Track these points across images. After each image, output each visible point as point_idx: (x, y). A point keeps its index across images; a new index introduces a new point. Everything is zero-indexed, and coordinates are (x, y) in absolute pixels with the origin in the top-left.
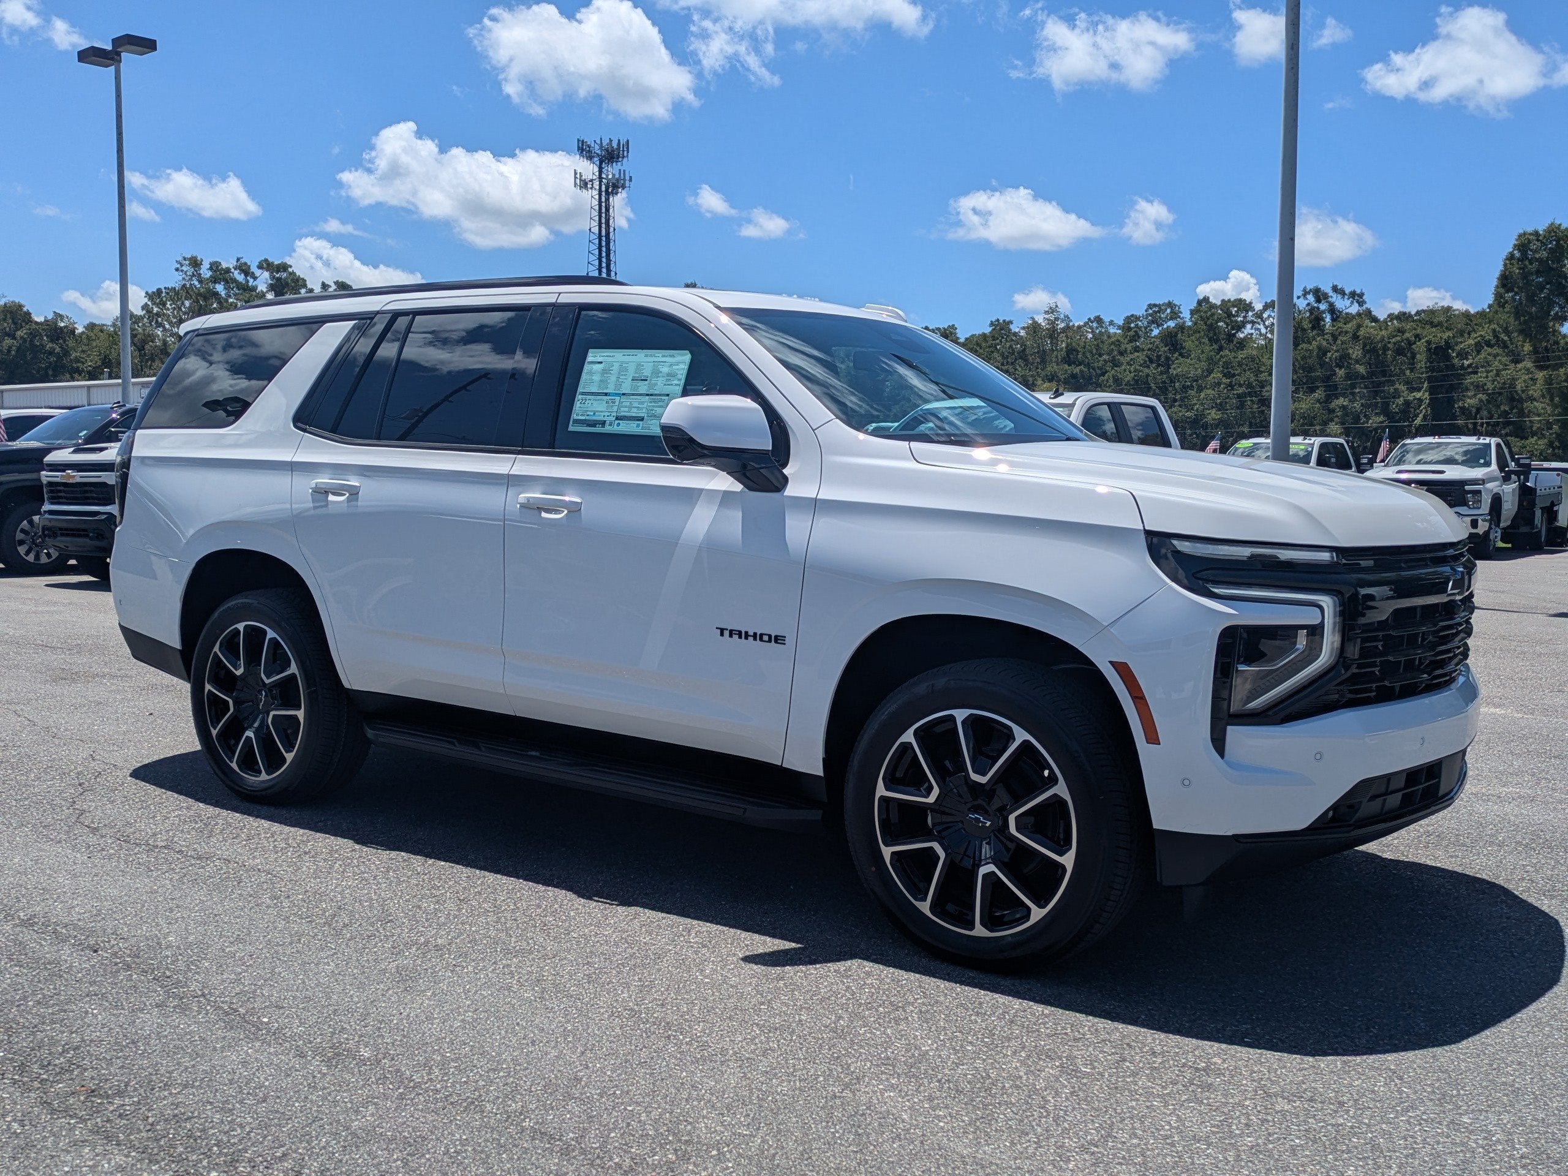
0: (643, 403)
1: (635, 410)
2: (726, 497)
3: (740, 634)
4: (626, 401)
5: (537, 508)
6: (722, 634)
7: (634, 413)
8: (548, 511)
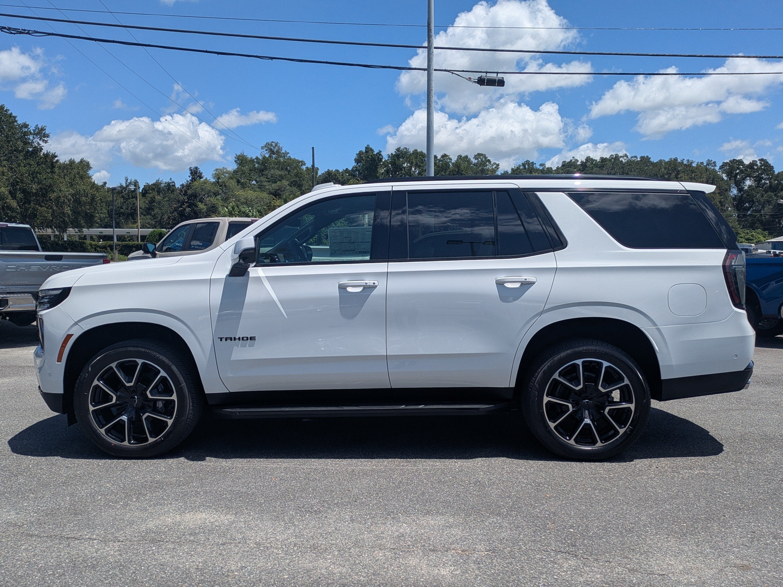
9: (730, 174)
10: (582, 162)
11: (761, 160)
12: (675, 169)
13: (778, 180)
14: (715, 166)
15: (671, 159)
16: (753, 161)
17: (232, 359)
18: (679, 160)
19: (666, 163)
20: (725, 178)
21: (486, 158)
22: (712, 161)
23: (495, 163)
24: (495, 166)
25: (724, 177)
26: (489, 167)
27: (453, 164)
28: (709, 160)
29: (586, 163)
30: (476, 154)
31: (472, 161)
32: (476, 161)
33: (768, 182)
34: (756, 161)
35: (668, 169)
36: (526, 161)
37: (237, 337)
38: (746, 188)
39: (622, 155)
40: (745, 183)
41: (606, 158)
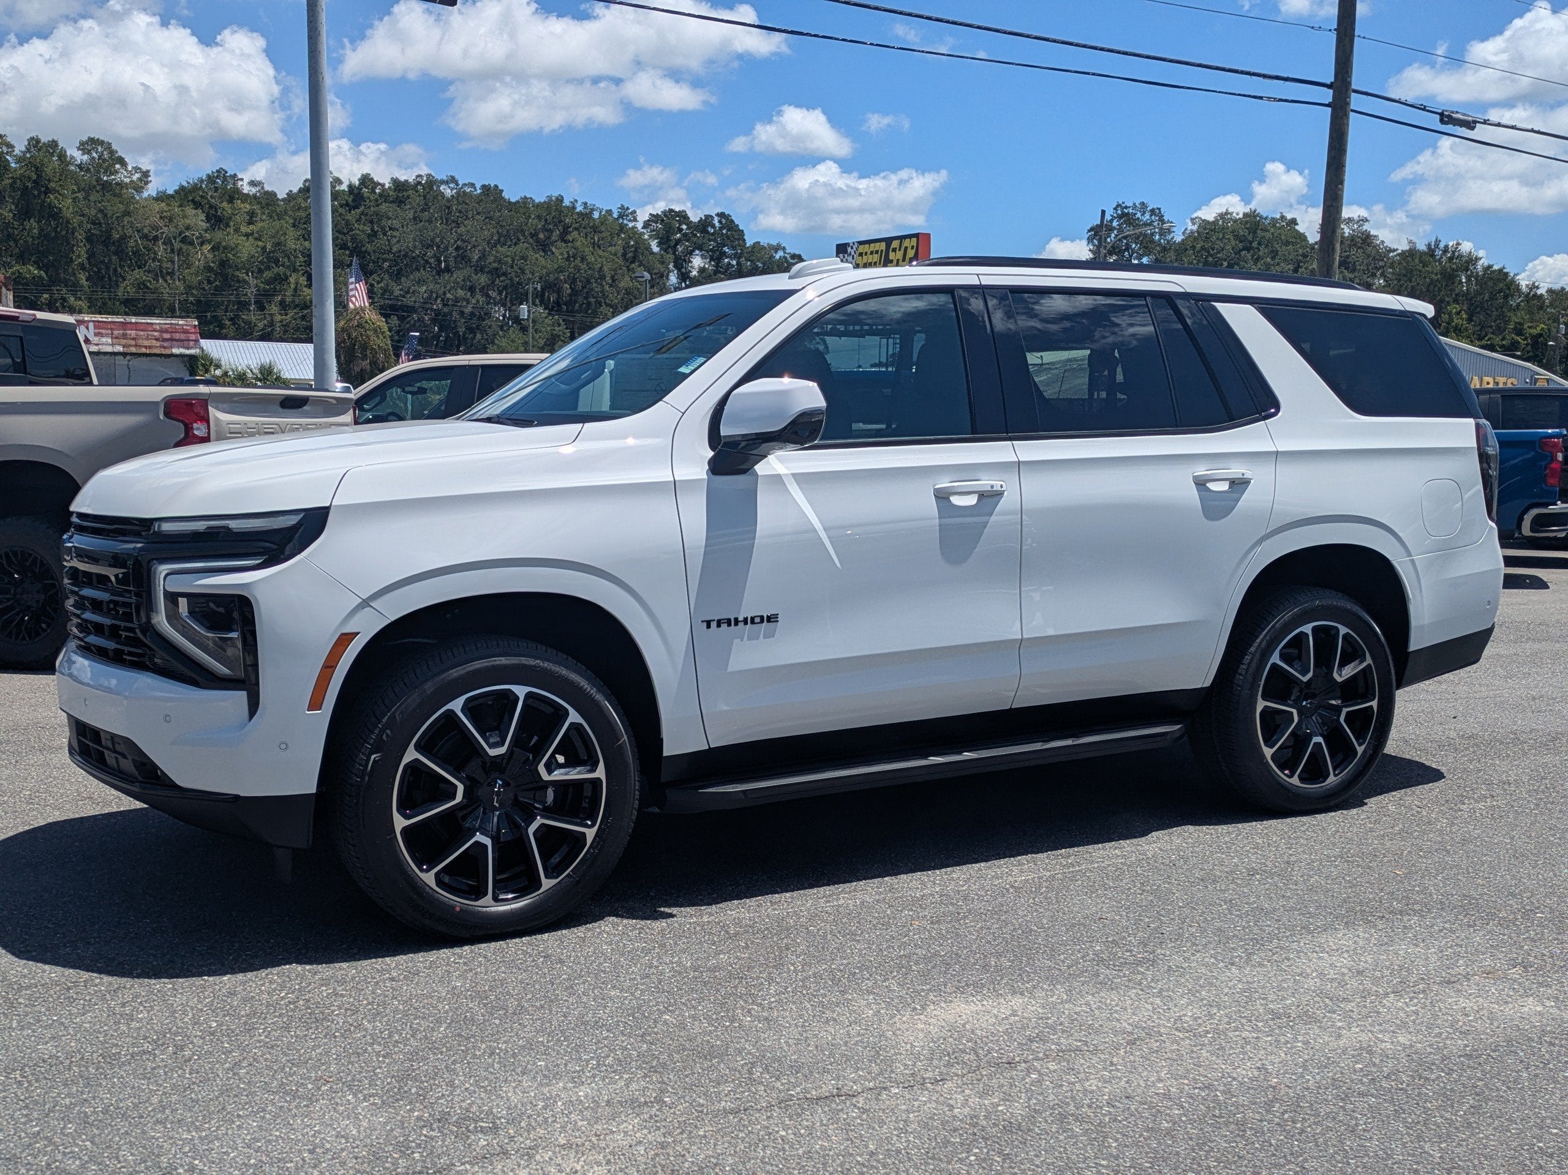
9: (665, 241)
10: (350, 186)
11: (721, 215)
12: (560, 222)
13: (751, 261)
14: (635, 220)
15: (550, 197)
16: (707, 217)
17: (730, 669)
18: (567, 202)
19: (539, 206)
20: (655, 249)
21: (112, 152)
22: (628, 208)
23: (137, 169)
24: (137, 175)
25: (655, 247)
26: (122, 176)
27: (19, 160)
28: (622, 207)
29: (359, 189)
30: (85, 139)
31: (72, 157)
32: (85, 157)
33: (734, 262)
34: (711, 216)
35: (546, 220)
36: (218, 171)
37: (741, 618)
38: (694, 273)
39: (445, 178)
40: (691, 262)
41: (406, 181)
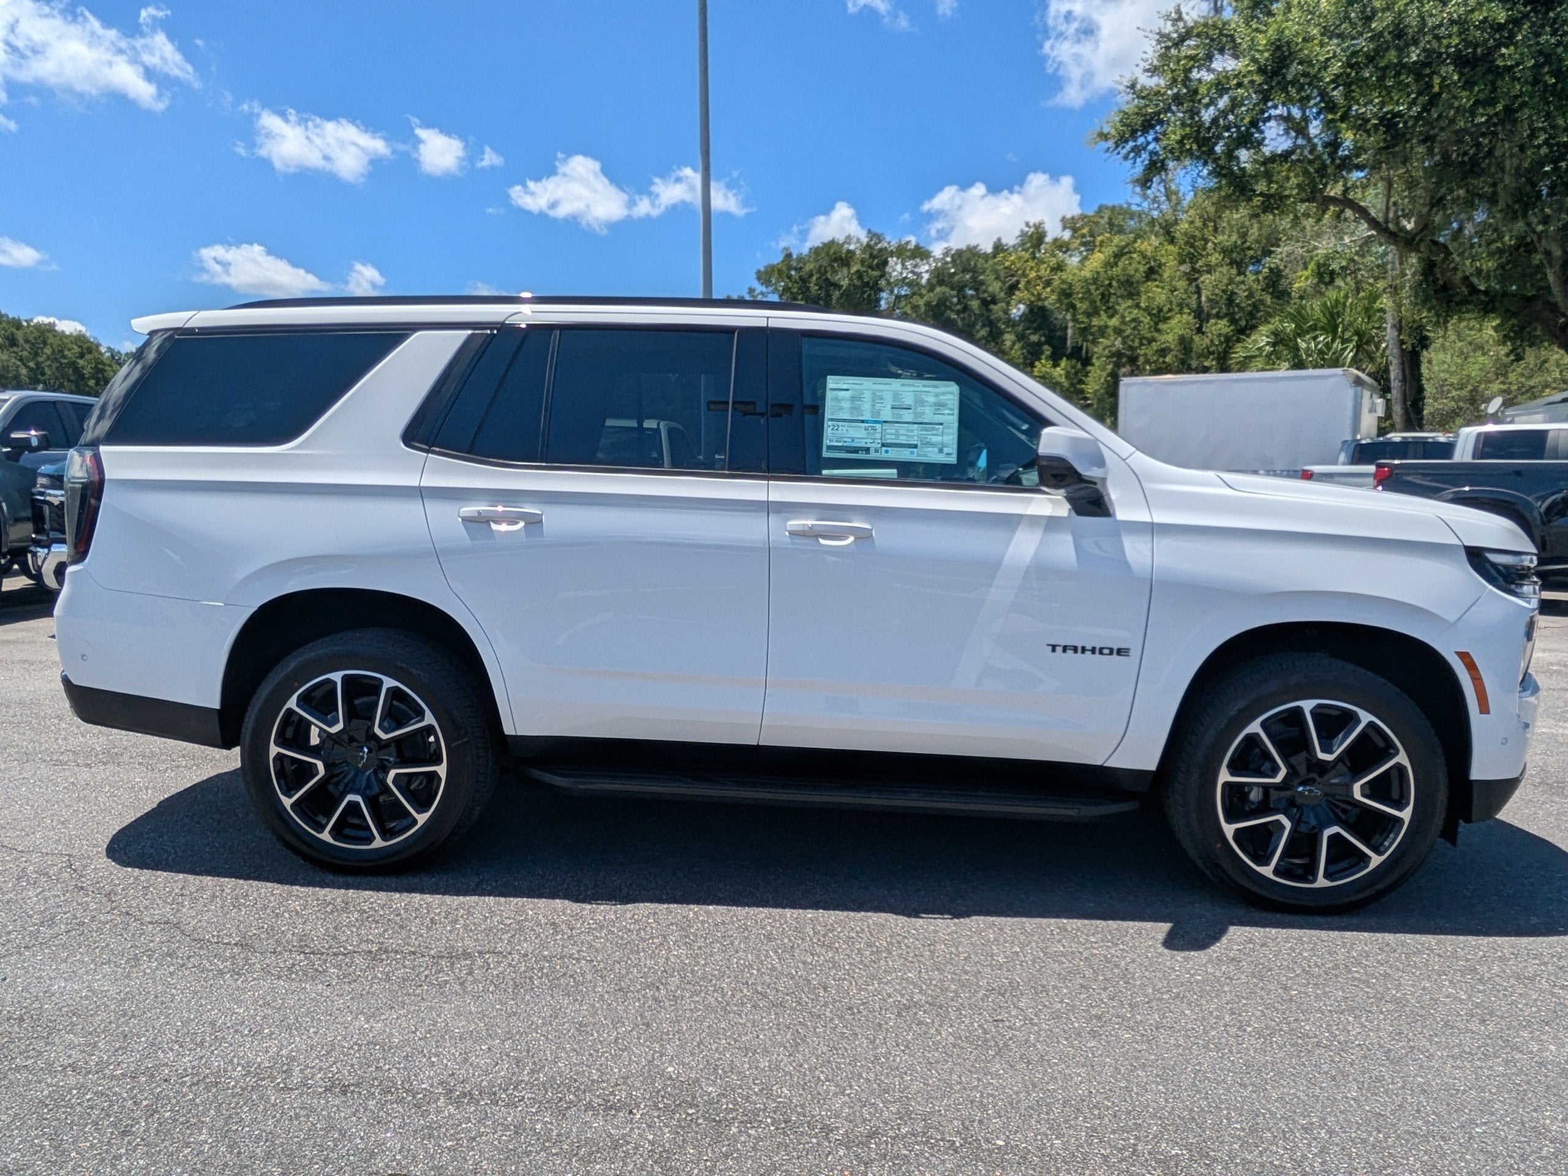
0: (912, 431)
1: (904, 438)
2: (1051, 524)
3: (1075, 649)
4: (890, 429)
5: (814, 534)
6: (1054, 650)
7: (903, 440)
8: (825, 537)
